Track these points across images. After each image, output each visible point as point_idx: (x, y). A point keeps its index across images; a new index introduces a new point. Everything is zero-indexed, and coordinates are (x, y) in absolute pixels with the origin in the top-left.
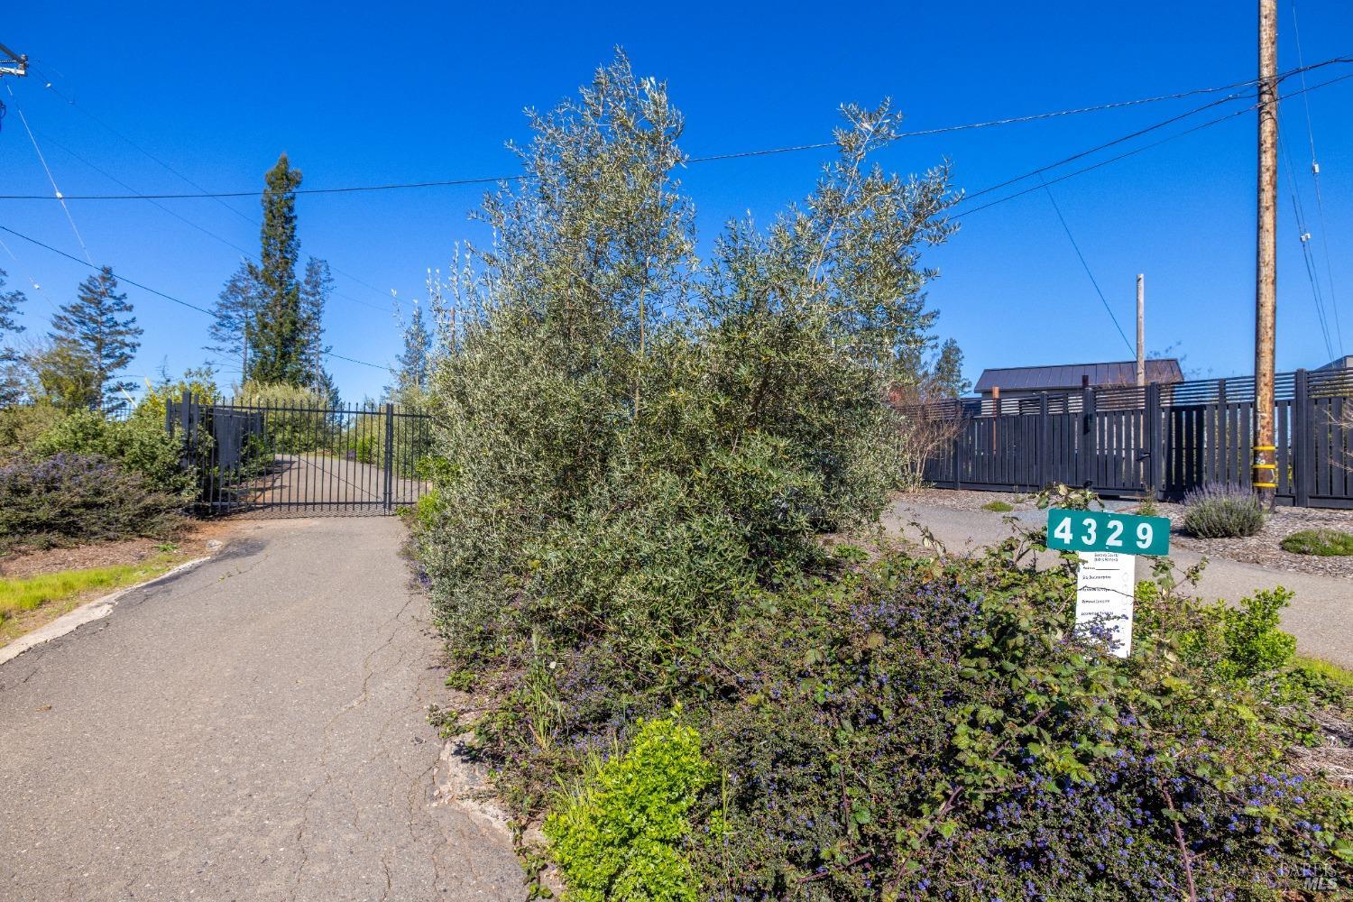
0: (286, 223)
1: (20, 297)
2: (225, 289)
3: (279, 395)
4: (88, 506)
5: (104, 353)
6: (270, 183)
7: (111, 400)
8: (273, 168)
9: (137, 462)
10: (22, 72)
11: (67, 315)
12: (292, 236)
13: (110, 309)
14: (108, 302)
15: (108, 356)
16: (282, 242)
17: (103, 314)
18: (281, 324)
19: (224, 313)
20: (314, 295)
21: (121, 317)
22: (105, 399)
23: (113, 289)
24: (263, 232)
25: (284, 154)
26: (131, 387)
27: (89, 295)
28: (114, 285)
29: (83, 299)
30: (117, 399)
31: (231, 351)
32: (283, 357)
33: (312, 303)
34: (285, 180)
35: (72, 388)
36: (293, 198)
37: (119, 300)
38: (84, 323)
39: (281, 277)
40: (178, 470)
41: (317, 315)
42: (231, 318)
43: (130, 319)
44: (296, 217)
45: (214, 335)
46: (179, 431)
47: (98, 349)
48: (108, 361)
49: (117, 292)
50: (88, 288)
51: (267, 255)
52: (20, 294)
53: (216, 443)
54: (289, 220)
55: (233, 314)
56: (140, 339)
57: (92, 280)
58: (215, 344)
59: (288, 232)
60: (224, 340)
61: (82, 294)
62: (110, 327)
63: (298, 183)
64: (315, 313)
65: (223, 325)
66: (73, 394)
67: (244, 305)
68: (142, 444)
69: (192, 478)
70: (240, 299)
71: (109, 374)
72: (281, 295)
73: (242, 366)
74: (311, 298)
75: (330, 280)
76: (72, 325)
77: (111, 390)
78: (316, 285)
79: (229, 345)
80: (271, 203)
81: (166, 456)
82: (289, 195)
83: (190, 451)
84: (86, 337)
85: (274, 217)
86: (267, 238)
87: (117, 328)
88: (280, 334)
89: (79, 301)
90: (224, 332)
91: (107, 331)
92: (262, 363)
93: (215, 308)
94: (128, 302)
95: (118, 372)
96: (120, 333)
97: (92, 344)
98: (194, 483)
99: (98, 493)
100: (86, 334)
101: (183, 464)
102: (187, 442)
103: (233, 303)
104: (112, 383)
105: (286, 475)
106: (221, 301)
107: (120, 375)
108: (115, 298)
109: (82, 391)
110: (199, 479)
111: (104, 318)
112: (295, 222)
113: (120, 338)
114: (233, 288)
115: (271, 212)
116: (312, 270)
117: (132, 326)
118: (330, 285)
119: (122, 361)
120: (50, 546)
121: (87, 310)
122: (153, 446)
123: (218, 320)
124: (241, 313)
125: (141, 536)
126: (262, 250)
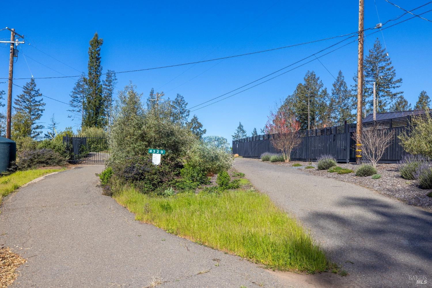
0: (97, 61)
1: (3, 93)
2: (75, 86)
3: (92, 131)
4: (49, 159)
5: (32, 114)
6: (92, 45)
7: (34, 132)
8: (92, 39)
9: (57, 150)
10: (24, 42)
11: (19, 99)
12: (99, 66)
13: (34, 96)
14: (33, 93)
15: (33, 115)
16: (96, 69)
17: (32, 98)
18: (95, 101)
19: (75, 96)
20: (109, 86)
21: (37, 99)
22: (32, 133)
23: (35, 87)
24: (89, 65)
25: (96, 33)
26: (41, 127)
27: (27, 91)
28: (35, 86)
29: (24, 92)
30: (36, 132)
31: (78, 111)
32: (96, 114)
33: (109, 90)
34: (97, 43)
35: (23, 129)
36: (99, 50)
37: (37, 92)
38: (25, 102)
39: (95, 82)
40: (65, 152)
41: (110, 95)
42: (77, 97)
43: (41, 99)
44: (101, 58)
45: (72, 105)
46: (65, 143)
47: (30, 112)
48: (33, 117)
49: (36, 89)
50: (26, 88)
51: (90, 74)
52: (3, 91)
53: (73, 147)
54: (98, 59)
55: (79, 96)
56: (44, 107)
57: (28, 84)
58: (72, 108)
59: (98, 64)
60: (75, 107)
61: (24, 90)
62: (34, 103)
63: (102, 44)
64: (110, 94)
65: (74, 101)
66: (24, 131)
67: (82, 92)
68: (58, 146)
69: (68, 154)
70: (81, 89)
71: (34, 122)
72: (95, 90)
73: (82, 117)
74: (108, 88)
75: (116, 79)
76: (21, 103)
77: (34, 129)
78: (110, 82)
79: (77, 109)
80: (92, 53)
81: (63, 149)
82: (98, 49)
83: (68, 148)
84: (26, 108)
85: (93, 58)
86: (90, 68)
87: (36, 103)
88: (95, 106)
89: (23, 93)
90: (75, 103)
91: (33, 104)
92: (88, 117)
93: (72, 94)
94: (40, 92)
95: (37, 121)
96: (37, 105)
97: (27, 110)
98: (69, 155)
99: (51, 157)
100: (26, 106)
101: (66, 151)
102: (67, 146)
103: (78, 91)
104: (35, 126)
105: (92, 157)
106: (74, 91)
107: (38, 122)
108: (35, 91)
109: (27, 130)
110: (70, 155)
111: (32, 99)
112: (100, 60)
113: (37, 107)
114: (79, 85)
115: (92, 56)
116: (109, 75)
117: (41, 102)
118: (116, 81)
119: (39, 117)
120: (44, 166)
121: (26, 96)
122: (60, 147)
123: (73, 99)
124: (82, 95)
125: (59, 166)
126: (88, 72)
